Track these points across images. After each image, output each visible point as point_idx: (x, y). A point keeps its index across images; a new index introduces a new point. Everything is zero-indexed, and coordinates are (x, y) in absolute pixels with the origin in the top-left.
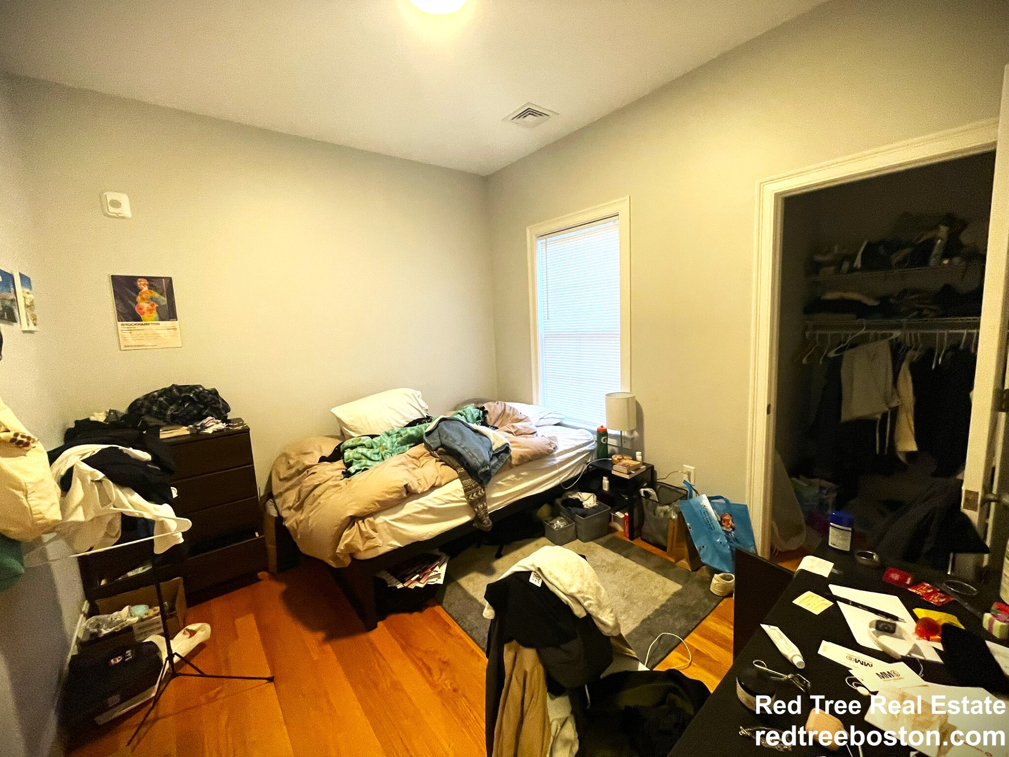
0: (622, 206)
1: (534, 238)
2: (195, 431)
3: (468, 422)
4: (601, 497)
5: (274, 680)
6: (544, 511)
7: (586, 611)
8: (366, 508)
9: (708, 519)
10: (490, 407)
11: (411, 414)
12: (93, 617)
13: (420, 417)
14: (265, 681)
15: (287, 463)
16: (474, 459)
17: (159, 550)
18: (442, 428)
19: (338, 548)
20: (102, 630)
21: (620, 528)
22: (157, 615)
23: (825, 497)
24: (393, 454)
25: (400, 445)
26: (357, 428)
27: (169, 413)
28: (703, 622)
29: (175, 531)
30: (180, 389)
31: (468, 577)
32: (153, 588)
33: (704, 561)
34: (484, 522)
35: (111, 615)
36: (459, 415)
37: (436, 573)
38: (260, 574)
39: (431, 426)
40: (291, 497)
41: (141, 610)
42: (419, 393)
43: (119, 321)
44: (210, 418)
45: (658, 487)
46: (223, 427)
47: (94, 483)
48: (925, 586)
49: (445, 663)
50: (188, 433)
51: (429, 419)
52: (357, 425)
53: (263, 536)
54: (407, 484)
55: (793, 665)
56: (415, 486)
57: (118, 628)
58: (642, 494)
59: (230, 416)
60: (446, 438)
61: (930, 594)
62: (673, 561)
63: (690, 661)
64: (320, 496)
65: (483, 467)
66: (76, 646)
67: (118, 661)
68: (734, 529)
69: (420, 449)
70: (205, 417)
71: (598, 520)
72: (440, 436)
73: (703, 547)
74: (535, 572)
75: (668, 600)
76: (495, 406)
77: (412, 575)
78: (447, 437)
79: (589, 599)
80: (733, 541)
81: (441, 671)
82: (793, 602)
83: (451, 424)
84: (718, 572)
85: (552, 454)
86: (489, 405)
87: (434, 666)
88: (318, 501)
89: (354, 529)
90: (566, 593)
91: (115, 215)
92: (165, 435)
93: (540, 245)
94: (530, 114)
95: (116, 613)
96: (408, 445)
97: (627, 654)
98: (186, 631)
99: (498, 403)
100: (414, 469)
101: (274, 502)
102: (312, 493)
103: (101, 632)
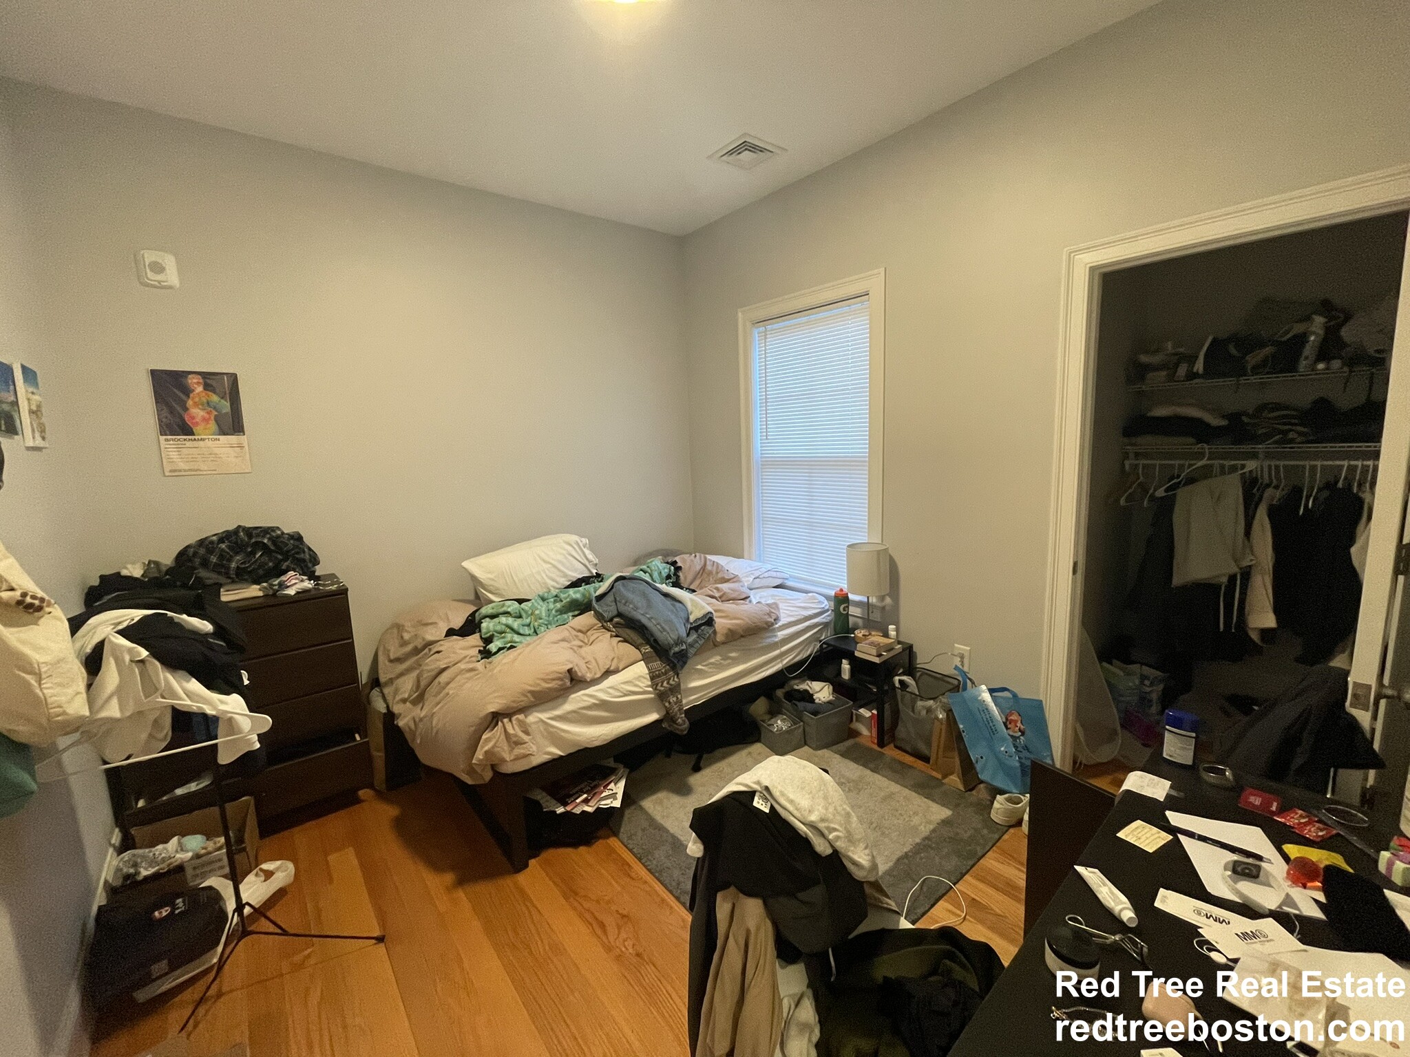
0: (874, 282)
1: (748, 324)
2: (271, 592)
3: (655, 582)
4: (839, 687)
5: (385, 940)
6: (759, 707)
7: (832, 846)
8: (514, 702)
9: (989, 719)
10: (684, 561)
11: (576, 570)
12: (128, 852)
13: (587, 574)
14: (374, 941)
15: (400, 638)
16: (664, 633)
17: (225, 758)
18: (619, 590)
19: (475, 757)
20: (142, 870)
21: (865, 731)
22: (220, 848)
23: (1148, 689)
24: (549, 627)
25: (559, 613)
26: (498, 589)
27: (233, 565)
28: (981, 861)
29: (249, 731)
30: (249, 532)
31: (654, 797)
32: (215, 810)
33: (981, 777)
34: (677, 722)
35: (153, 849)
36: (641, 572)
37: (611, 792)
38: (361, 793)
39: (603, 587)
40: (406, 685)
41: (195, 843)
42: (585, 541)
43: (161, 435)
44: (292, 573)
45: (918, 674)
46: (310, 586)
47: (134, 664)
48: (1297, 813)
49: (623, 916)
50: (261, 594)
51: (599, 577)
52: (500, 584)
53: (367, 739)
54: (572, 669)
55: (1122, 922)
56: (582, 671)
57: (164, 867)
58: (897, 685)
59: (319, 571)
60: (625, 604)
61: (1305, 824)
62: (939, 776)
63: (964, 915)
64: (448, 684)
65: (677, 644)
66: (104, 894)
67: (164, 914)
68: (1023, 733)
69: (588, 619)
70: (285, 572)
71: (834, 720)
72: (615, 601)
73: (982, 758)
74: (761, 793)
75: (934, 831)
76: (692, 561)
77: (577, 795)
78: (626, 602)
79: (835, 830)
80: (1022, 750)
81: (619, 928)
82: (1117, 835)
83: (631, 584)
84: (1002, 792)
85: (771, 628)
86: (683, 558)
87: (610, 921)
88: (446, 691)
89: (497, 731)
90: (806, 822)
91: (156, 283)
92: (228, 596)
93: (757, 335)
94: (746, 149)
95: (160, 847)
96: (570, 614)
97: (885, 905)
98: (259, 872)
99: (696, 556)
100: (581, 647)
101: (382, 692)
102: (437, 681)
103: (139, 873)
